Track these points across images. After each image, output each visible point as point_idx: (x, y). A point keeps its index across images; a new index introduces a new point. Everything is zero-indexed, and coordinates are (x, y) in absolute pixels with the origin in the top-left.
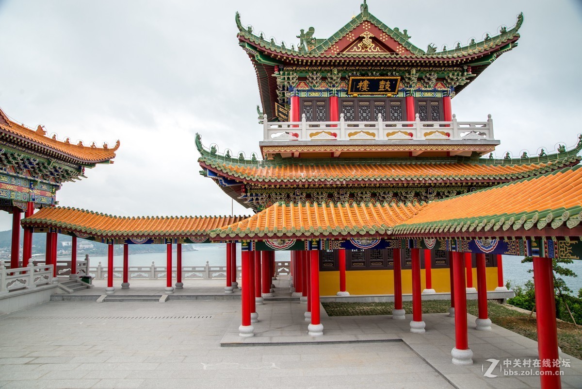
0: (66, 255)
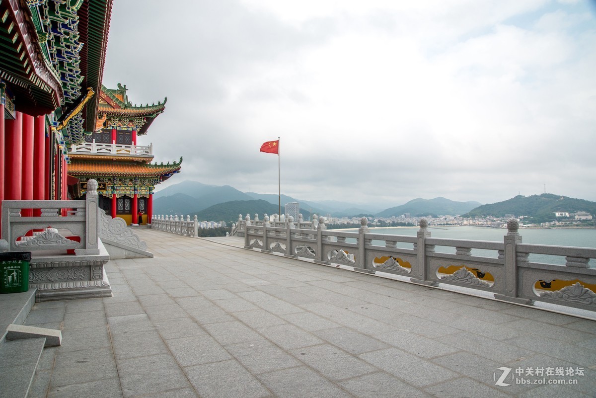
0: (559, 226)
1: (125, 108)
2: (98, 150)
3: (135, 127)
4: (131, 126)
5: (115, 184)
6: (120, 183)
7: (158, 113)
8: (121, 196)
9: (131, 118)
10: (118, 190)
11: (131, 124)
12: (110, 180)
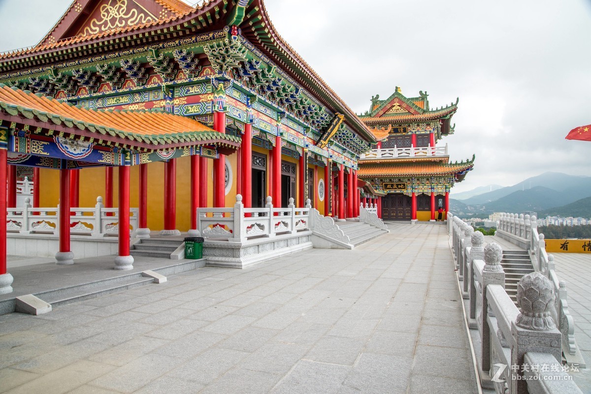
1: (423, 113)
2: (399, 154)
3: (432, 130)
4: (429, 129)
5: (414, 184)
6: (418, 182)
7: (451, 114)
8: (419, 194)
9: (428, 122)
10: (416, 189)
11: (428, 127)
12: (409, 180)
